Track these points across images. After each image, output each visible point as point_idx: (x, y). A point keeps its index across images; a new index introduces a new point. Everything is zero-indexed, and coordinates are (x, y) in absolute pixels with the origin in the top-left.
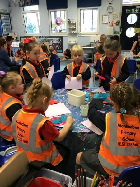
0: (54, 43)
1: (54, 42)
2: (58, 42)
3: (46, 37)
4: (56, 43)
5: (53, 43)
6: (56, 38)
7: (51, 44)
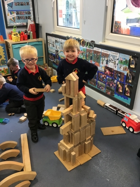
0: (110, 70)
1: (111, 65)
2: (121, 70)
3: (92, 44)
4: (117, 72)
5: (107, 68)
6: (118, 55)
7: (103, 70)
